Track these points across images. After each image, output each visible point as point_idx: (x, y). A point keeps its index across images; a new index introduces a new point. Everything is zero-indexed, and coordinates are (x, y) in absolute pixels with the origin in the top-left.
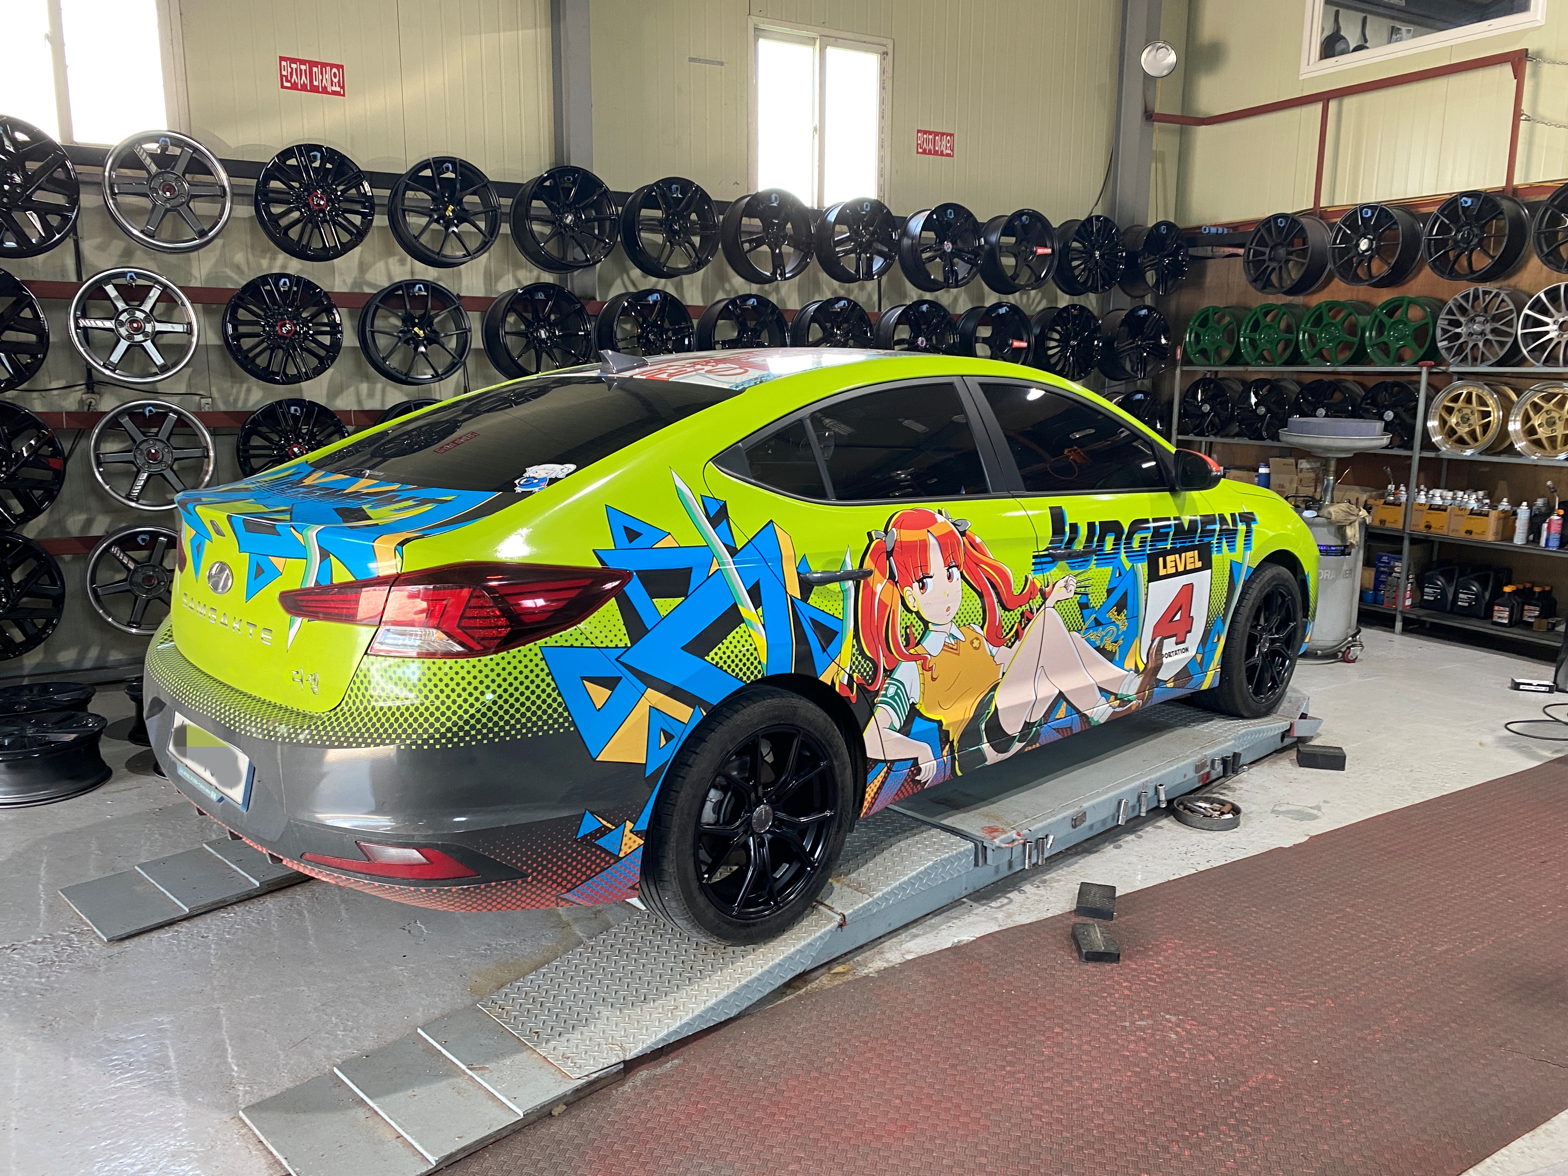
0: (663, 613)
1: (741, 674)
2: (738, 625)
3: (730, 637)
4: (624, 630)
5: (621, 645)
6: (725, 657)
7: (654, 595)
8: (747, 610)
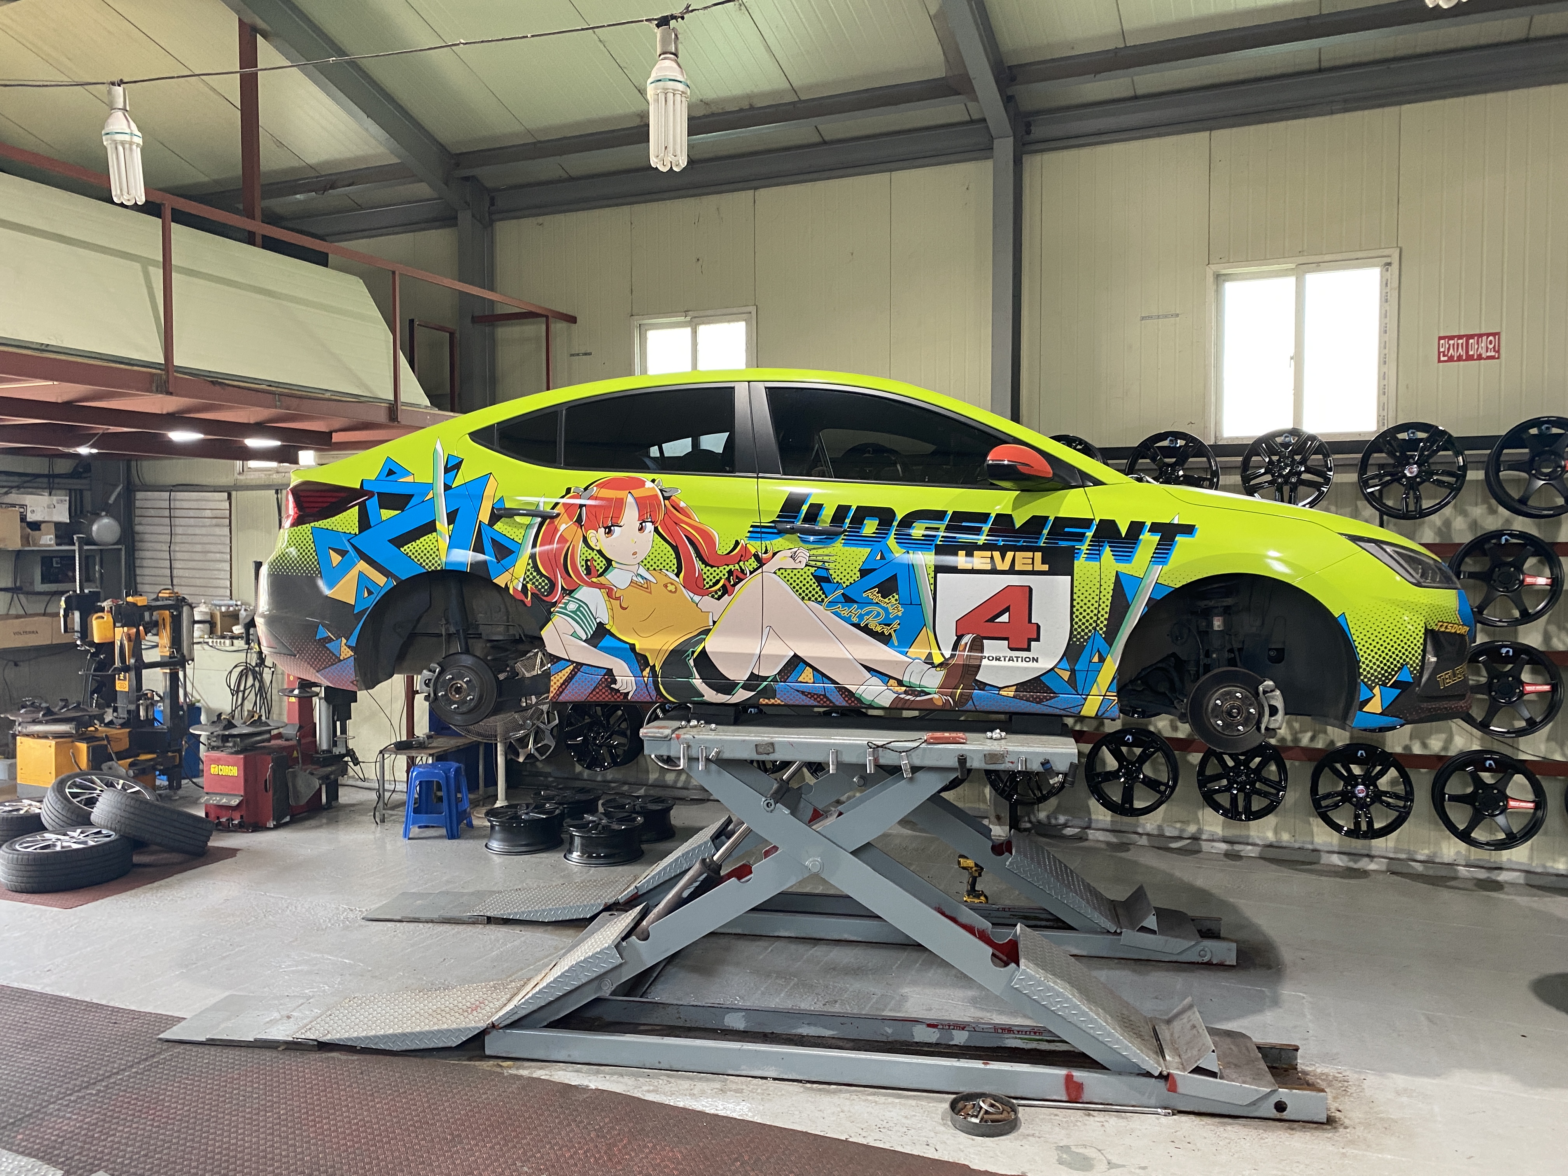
0: (384, 518)
1: (424, 564)
2: (431, 532)
3: (422, 539)
4: (357, 524)
5: (353, 532)
6: (414, 551)
7: (382, 507)
8: (442, 525)
